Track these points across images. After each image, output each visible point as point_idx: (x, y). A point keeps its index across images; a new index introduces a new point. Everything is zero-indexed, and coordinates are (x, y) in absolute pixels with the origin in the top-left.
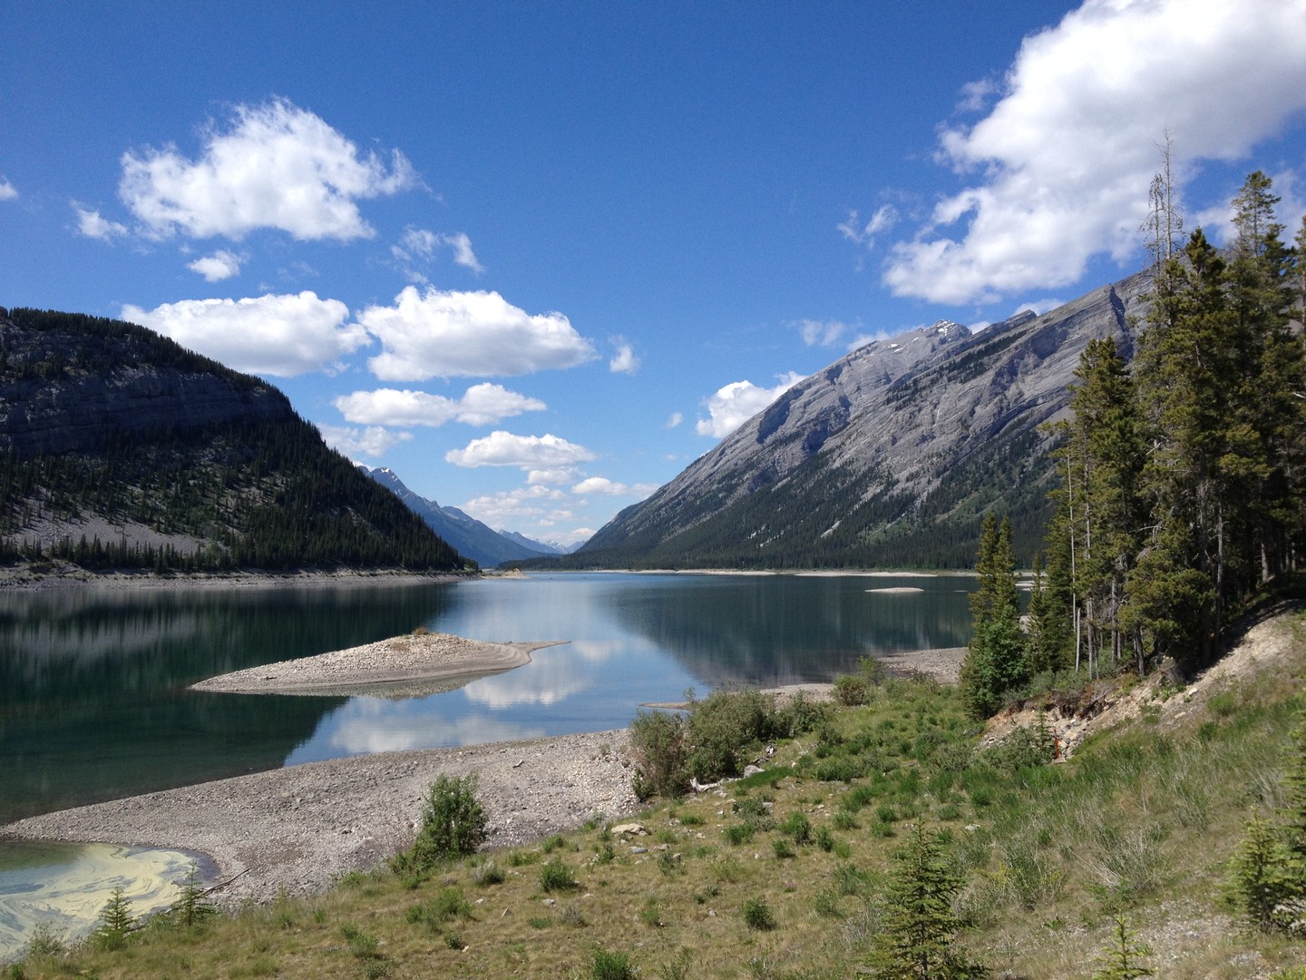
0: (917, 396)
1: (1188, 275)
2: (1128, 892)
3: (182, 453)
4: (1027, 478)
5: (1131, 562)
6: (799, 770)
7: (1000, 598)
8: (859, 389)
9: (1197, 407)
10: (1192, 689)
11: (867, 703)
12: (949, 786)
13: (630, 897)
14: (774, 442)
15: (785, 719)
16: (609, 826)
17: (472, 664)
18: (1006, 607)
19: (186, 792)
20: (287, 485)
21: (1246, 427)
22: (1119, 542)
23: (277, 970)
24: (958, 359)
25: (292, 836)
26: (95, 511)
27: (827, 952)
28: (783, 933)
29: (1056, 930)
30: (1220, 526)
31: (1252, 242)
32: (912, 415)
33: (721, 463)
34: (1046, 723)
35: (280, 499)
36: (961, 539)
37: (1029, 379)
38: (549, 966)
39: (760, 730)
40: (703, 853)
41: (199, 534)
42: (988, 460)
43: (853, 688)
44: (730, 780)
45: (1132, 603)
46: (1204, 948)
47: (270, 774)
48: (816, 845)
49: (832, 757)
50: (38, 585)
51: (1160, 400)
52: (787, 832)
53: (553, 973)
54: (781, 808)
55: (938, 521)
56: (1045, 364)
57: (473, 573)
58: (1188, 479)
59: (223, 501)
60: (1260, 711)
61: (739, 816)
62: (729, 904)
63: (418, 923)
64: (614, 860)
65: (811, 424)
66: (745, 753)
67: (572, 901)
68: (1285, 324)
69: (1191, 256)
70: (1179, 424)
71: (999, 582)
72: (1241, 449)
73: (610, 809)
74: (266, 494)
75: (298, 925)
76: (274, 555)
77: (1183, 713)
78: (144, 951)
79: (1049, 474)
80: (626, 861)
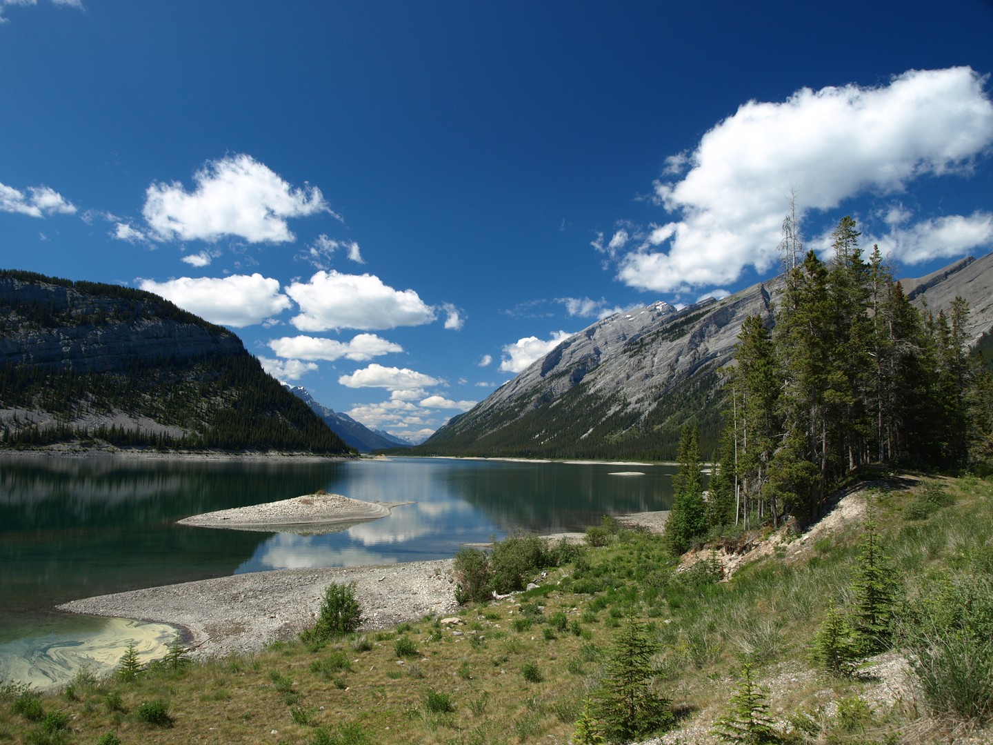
0: (643, 349)
1: (806, 278)
2: (758, 656)
3: (175, 374)
4: (711, 403)
5: (770, 456)
6: (562, 587)
7: (691, 478)
8: (606, 343)
9: (811, 361)
10: (805, 537)
11: (607, 545)
12: (656, 596)
13: (452, 661)
14: (551, 376)
15: (554, 554)
16: (440, 619)
17: (353, 514)
18: (694, 484)
19: (173, 588)
20: (239, 396)
21: (840, 373)
22: (763, 444)
23: (229, 697)
24: (668, 326)
25: (239, 618)
26: (121, 409)
27: (574, 694)
28: (547, 684)
29: (714, 679)
30: (824, 435)
31: (844, 259)
32: (640, 361)
33: (517, 388)
34: (717, 557)
35: (235, 405)
36: (669, 442)
37: (712, 340)
38: (399, 701)
39: (538, 561)
40: (498, 636)
41: (184, 425)
42: (686, 391)
43: (598, 536)
44: (518, 592)
45: (771, 482)
46: (800, 688)
47: (225, 579)
48: (570, 632)
49: (583, 578)
50: (85, 454)
51: (789, 355)
52: (552, 623)
53: (402, 705)
54: (549, 610)
55: (655, 430)
56: (722, 331)
57: (355, 456)
58: (805, 405)
59: (199, 405)
60: (845, 550)
61: (523, 614)
62: (514, 666)
63: (317, 673)
64: (442, 639)
65: (576, 365)
66: (527, 575)
67: (415, 663)
68: (863, 310)
69: (807, 266)
70: (800, 370)
71: (690, 468)
72: (837, 387)
73: (441, 609)
74: (226, 401)
75: (243, 671)
76: (230, 440)
77: (800, 551)
78: (148, 683)
79: (724, 401)
80: (450, 640)
